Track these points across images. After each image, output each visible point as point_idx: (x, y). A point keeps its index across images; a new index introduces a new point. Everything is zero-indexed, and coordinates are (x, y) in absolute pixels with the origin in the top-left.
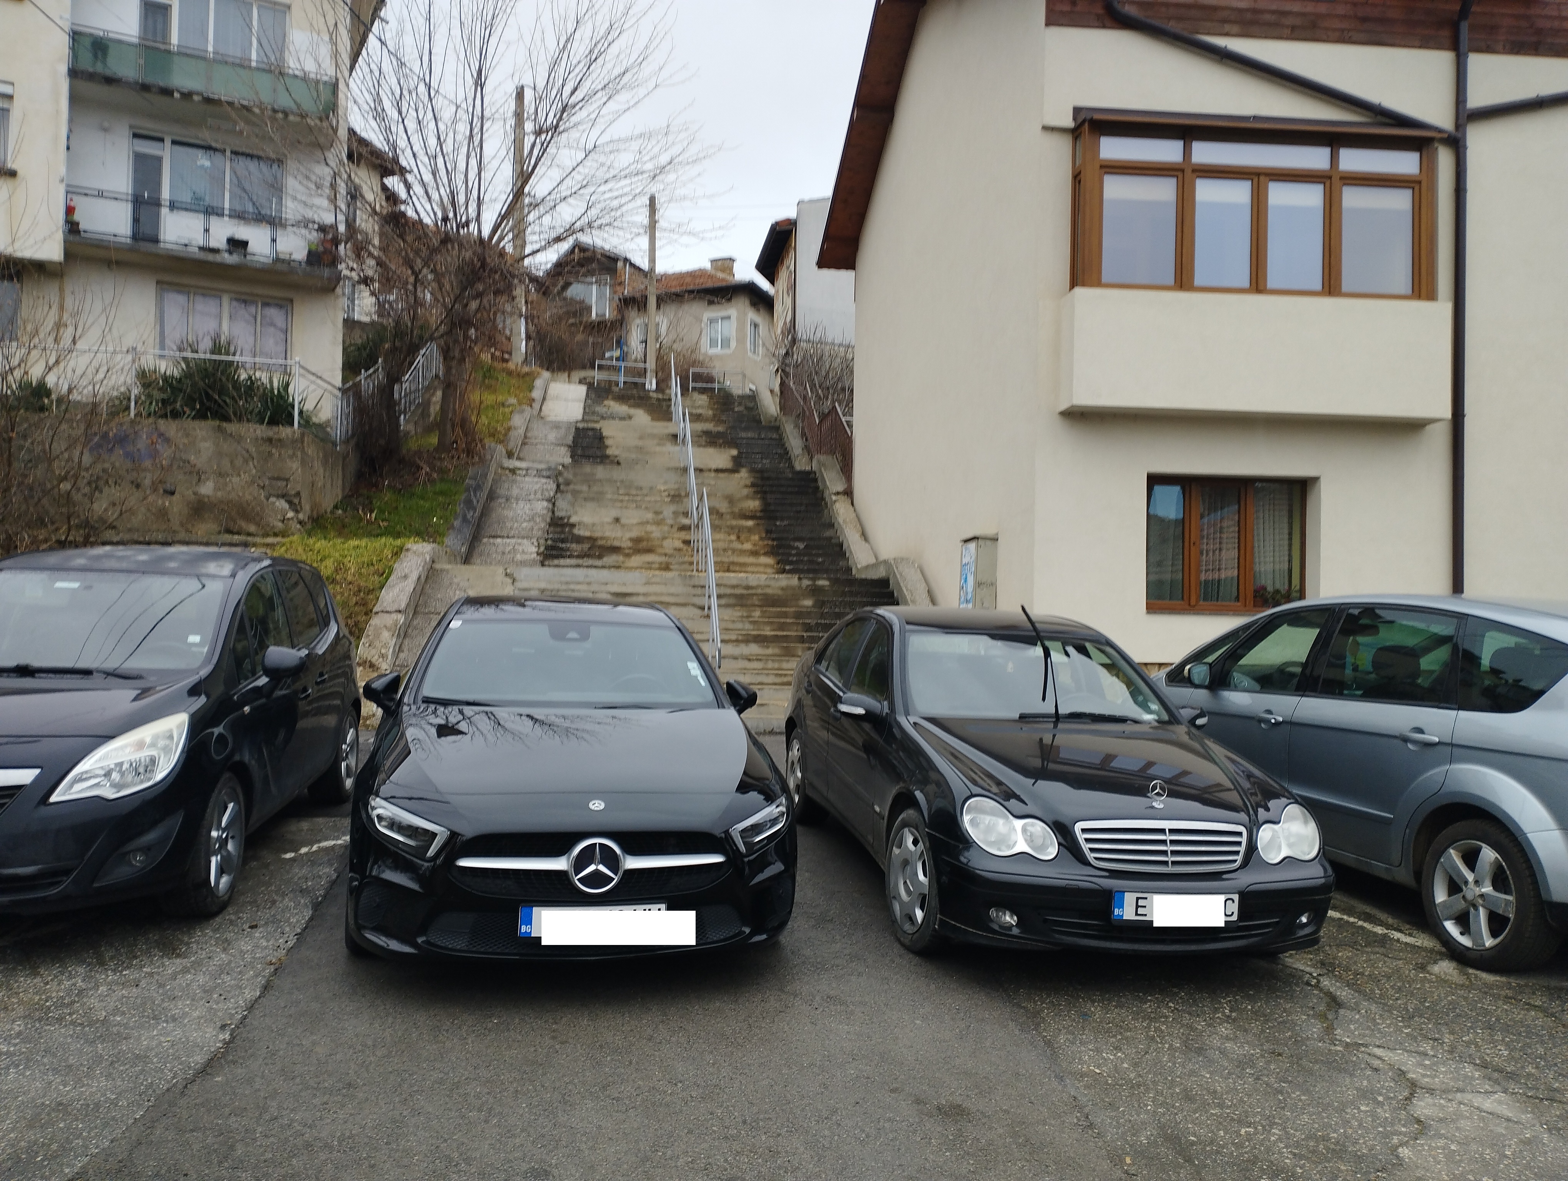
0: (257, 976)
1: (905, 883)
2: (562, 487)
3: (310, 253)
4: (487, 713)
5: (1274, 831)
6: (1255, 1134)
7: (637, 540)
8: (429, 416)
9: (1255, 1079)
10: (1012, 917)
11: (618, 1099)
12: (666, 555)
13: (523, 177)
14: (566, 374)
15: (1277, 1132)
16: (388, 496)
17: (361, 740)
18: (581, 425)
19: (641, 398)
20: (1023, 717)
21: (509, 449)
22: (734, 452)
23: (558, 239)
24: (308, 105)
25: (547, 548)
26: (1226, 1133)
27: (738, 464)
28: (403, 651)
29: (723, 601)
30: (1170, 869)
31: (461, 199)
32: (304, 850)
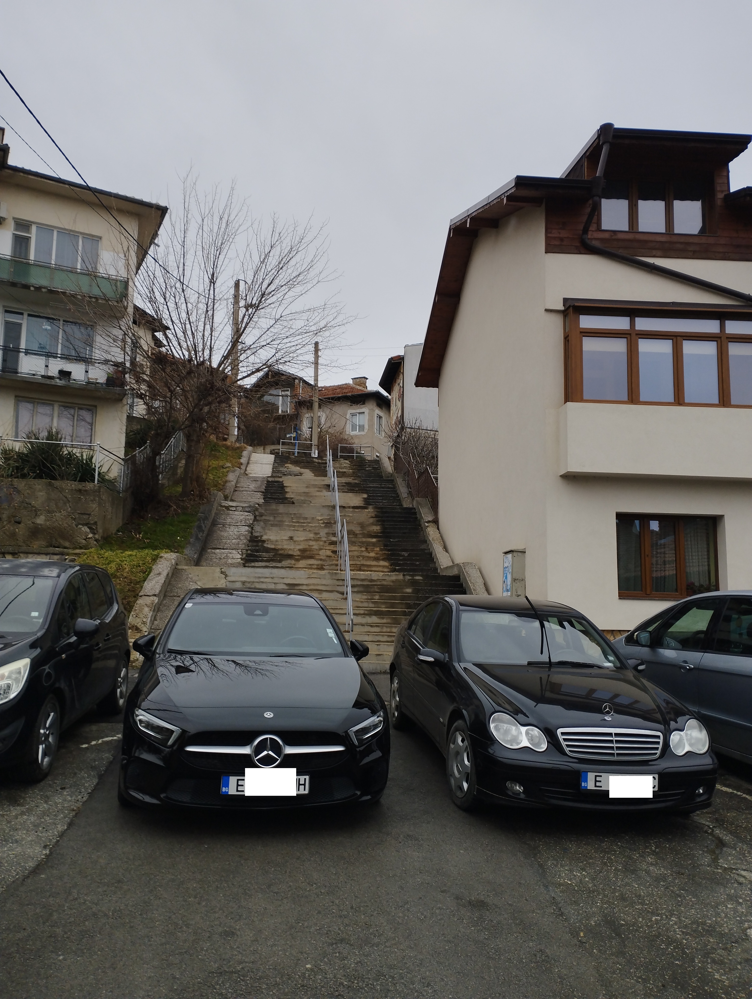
0: (65, 817)
1: (457, 766)
2: (258, 518)
3: (108, 379)
4: (207, 659)
5: (681, 735)
6: (661, 920)
7: (303, 551)
8: (177, 474)
9: (665, 888)
10: (520, 788)
11: (277, 893)
12: (321, 560)
13: (238, 334)
14: (262, 448)
15: (674, 919)
16: (150, 524)
17: (129, 675)
18: (270, 479)
19: (308, 462)
20: (530, 664)
21: (226, 493)
22: (365, 496)
23: (258, 370)
24: (110, 293)
25: (248, 555)
26: (643, 919)
27: (367, 503)
28: (156, 620)
29: (356, 590)
30: (616, 758)
31: (200, 348)
32: (94, 743)
